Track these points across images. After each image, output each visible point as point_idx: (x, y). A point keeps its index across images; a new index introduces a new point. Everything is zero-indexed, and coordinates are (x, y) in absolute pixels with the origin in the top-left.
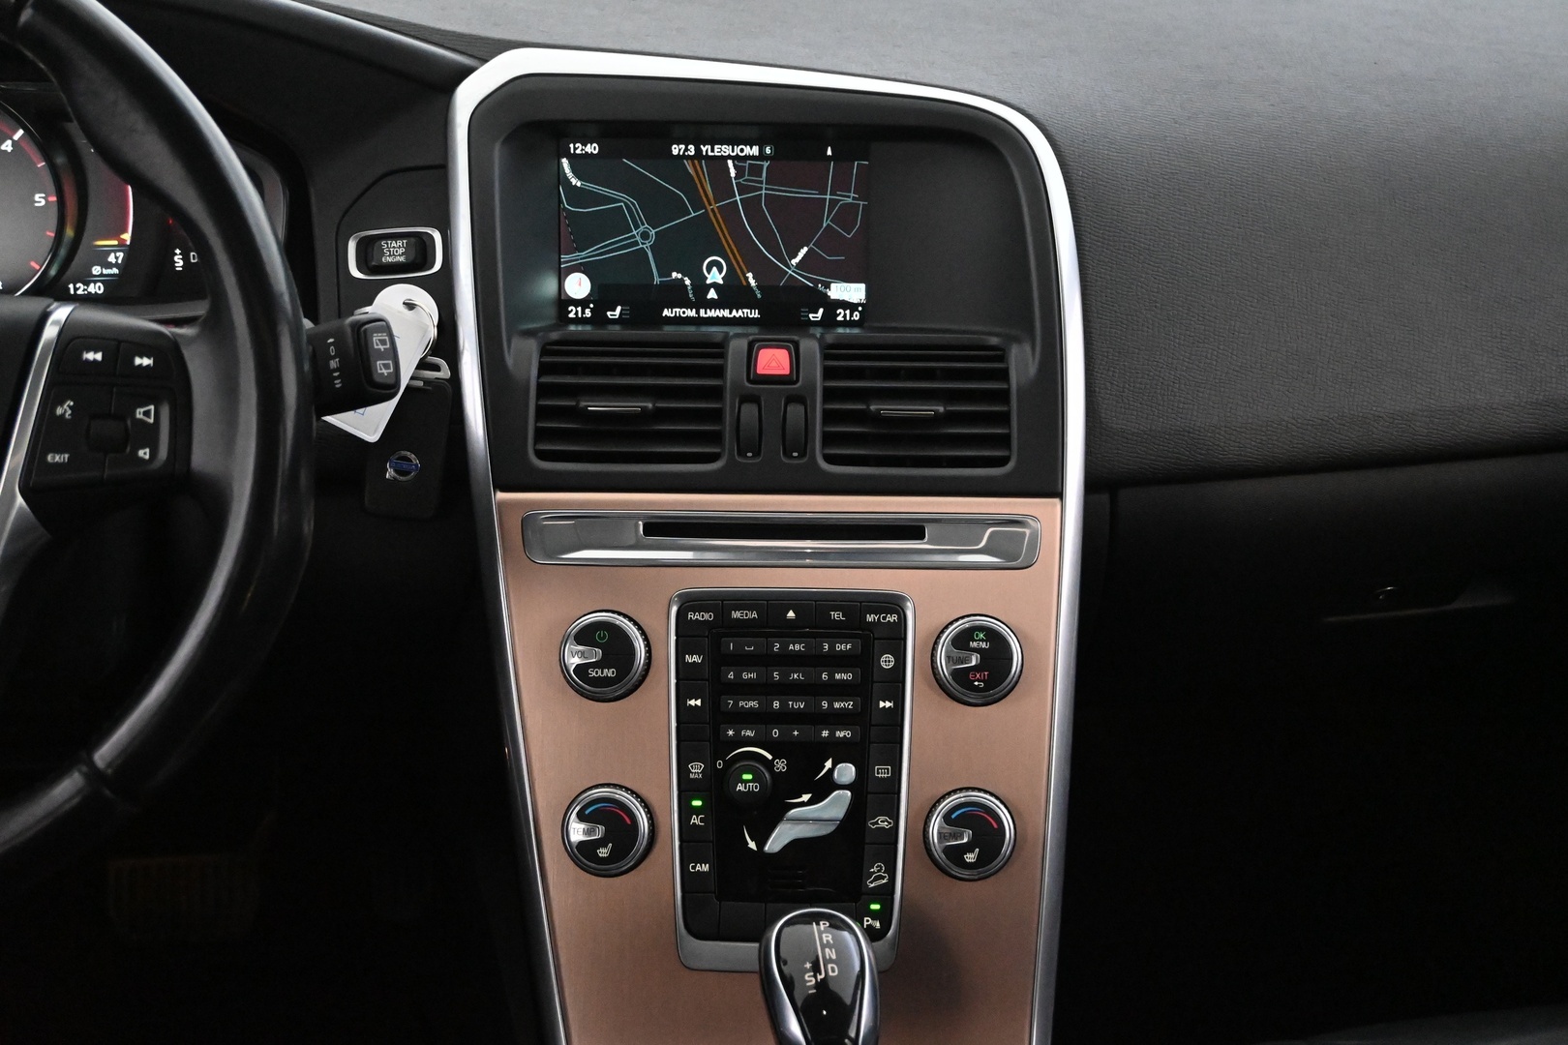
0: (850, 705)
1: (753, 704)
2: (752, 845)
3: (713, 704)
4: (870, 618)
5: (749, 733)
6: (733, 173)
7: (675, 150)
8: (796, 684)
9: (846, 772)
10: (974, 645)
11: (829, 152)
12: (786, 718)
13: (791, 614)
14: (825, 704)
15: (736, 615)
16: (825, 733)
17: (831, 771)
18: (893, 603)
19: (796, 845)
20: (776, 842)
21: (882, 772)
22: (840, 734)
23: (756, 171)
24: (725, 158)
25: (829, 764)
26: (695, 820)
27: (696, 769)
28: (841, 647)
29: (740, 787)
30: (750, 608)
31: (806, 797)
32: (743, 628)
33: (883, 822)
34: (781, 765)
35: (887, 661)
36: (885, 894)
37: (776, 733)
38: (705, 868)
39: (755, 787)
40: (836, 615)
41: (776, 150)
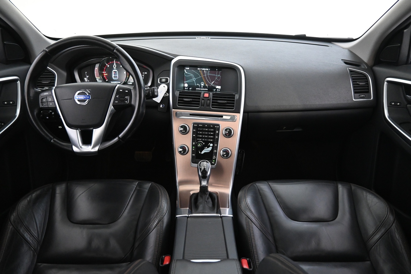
0: (212, 137)
1: (201, 136)
2: (200, 153)
3: (196, 136)
4: (215, 127)
5: (200, 139)
6: (205, 72)
7: (198, 69)
8: (206, 134)
9: (211, 145)
10: (227, 130)
11: (217, 70)
12: (205, 138)
13: (206, 126)
14: (209, 137)
15: (200, 125)
16: (209, 140)
17: (210, 145)
18: (218, 125)
19: (205, 153)
20: (203, 153)
21: (216, 145)
22: (211, 140)
23: (208, 72)
24: (204, 70)
25: (209, 144)
26: (193, 149)
27: (194, 143)
28: (212, 130)
29: (199, 146)
30: (201, 125)
31: (206, 147)
32: (200, 127)
33: (215, 151)
34: (204, 143)
35: (217, 132)
36: (215, 160)
37: (203, 140)
38: (194, 155)
39: (200, 146)
40: (212, 126)
41: (210, 69)
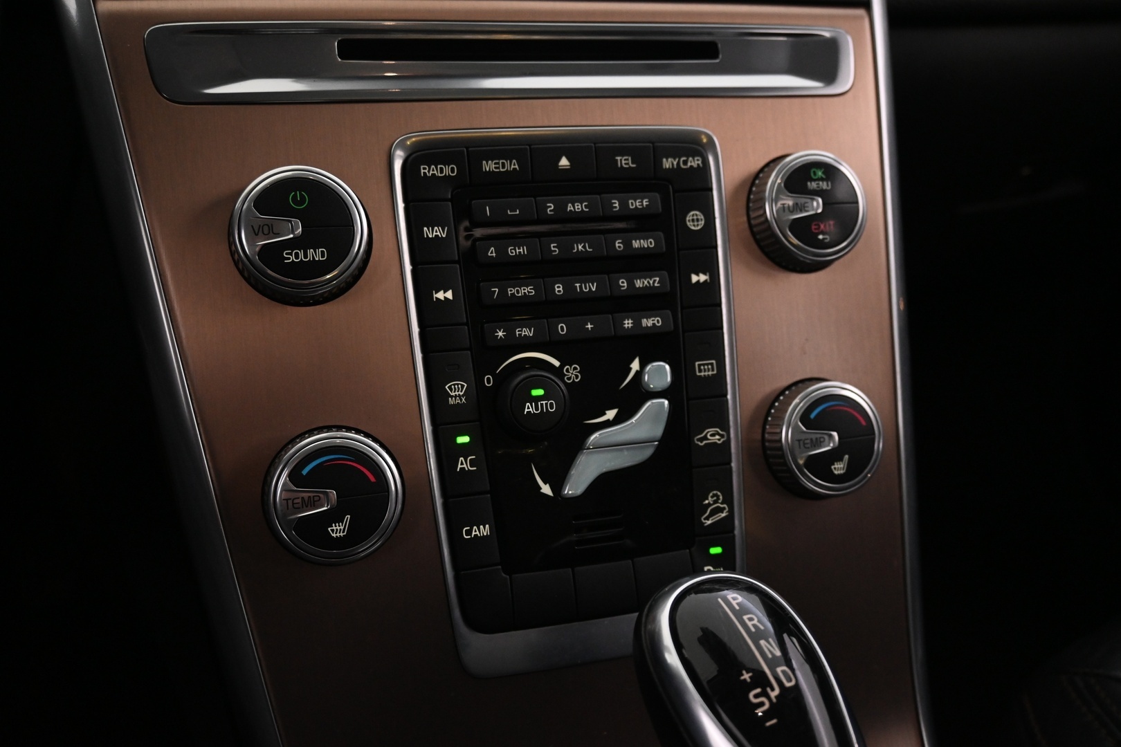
0: (655, 281)
1: (527, 290)
2: (546, 489)
3: (471, 294)
4: (668, 163)
5: (526, 332)
8: (582, 258)
9: (660, 374)
10: (812, 185)
12: (574, 306)
13: (564, 162)
14: (623, 284)
15: (489, 166)
16: (628, 323)
17: (639, 374)
18: (694, 145)
19: (604, 482)
20: (577, 483)
21: (704, 369)
22: (647, 322)
25: (635, 365)
26: (463, 464)
27: (457, 391)
28: (635, 204)
29: (529, 408)
30: (508, 156)
31: (611, 414)
32: (500, 186)
33: (712, 436)
34: (573, 373)
35: (694, 220)
36: (722, 533)
37: (562, 329)
38: (485, 530)
39: (550, 406)
40: (624, 161)
